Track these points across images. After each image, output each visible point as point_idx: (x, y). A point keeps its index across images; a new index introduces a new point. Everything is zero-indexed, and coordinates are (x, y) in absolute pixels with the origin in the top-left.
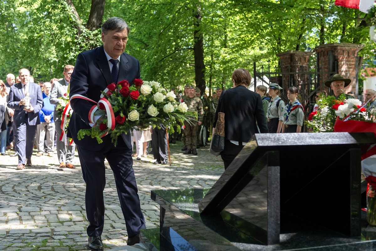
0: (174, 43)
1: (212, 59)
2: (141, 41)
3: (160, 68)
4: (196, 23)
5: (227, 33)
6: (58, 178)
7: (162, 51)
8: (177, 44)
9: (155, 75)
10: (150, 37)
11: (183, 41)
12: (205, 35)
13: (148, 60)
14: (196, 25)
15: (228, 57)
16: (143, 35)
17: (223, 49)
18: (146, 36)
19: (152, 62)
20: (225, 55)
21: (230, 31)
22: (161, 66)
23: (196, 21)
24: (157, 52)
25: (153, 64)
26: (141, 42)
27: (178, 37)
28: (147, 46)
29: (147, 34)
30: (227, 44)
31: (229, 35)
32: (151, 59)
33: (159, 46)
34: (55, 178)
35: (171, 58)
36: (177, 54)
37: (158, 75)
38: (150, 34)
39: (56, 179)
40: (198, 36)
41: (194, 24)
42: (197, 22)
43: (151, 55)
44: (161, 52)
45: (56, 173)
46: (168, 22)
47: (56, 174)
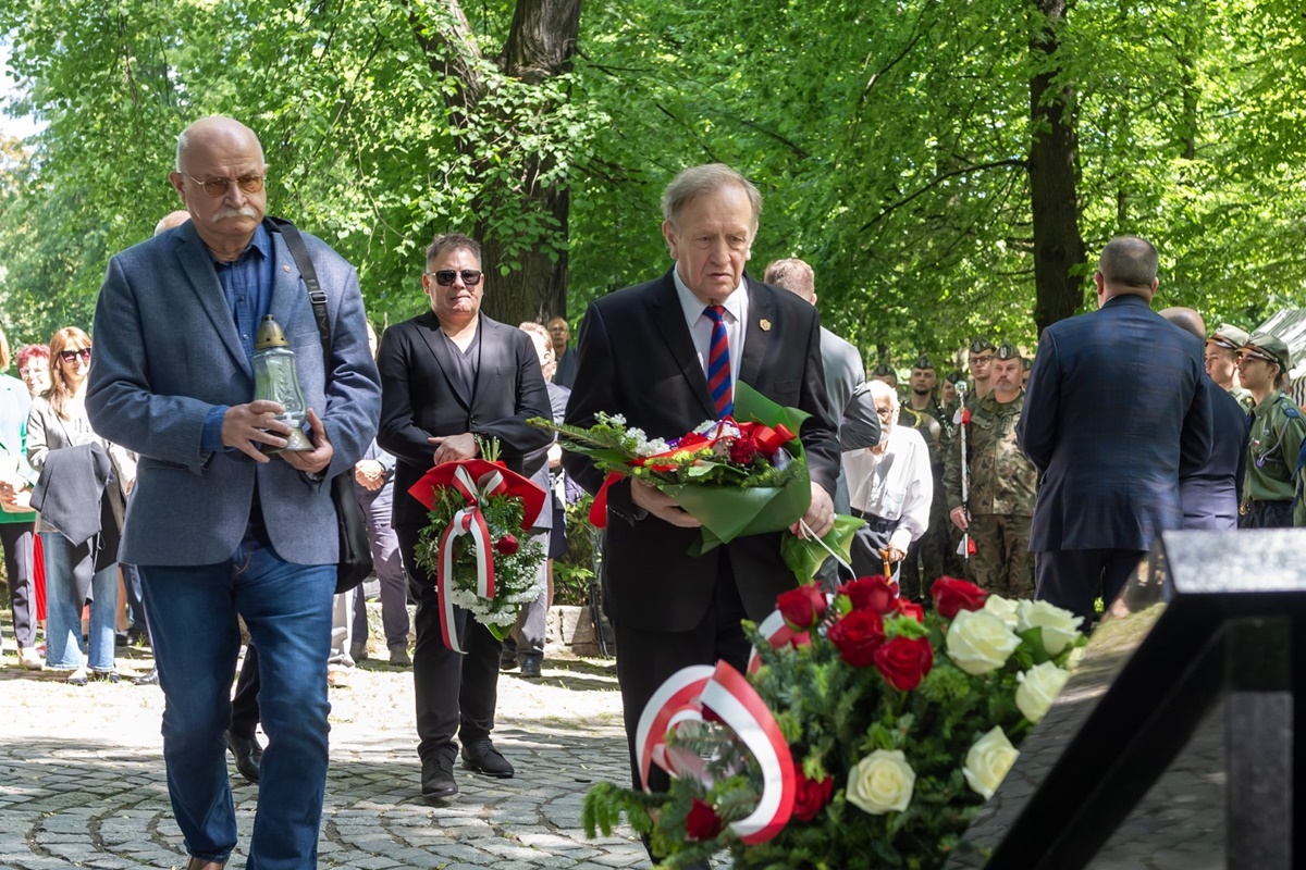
0: (931, 142)
1: (1122, 216)
2: (772, 133)
3: (864, 263)
4: (1042, 37)
5: (1198, 83)
6: (362, 781)
7: (873, 182)
8: (947, 143)
9: (839, 299)
10: (815, 112)
11: (980, 126)
12: (1088, 94)
13: (805, 223)
14: (1042, 46)
15: (1203, 202)
16: (778, 104)
17: (1179, 162)
18: (795, 105)
19: (829, 238)
20: (1185, 191)
21: (1213, 73)
22: (870, 253)
23: (1042, 25)
24: (850, 189)
25: (834, 242)
26: (773, 136)
27: (954, 110)
28: (801, 154)
29: (800, 94)
30: (1197, 140)
31: (1209, 90)
32: (824, 220)
33: (860, 154)
34: (345, 784)
35: (918, 212)
36: (948, 196)
37: (852, 297)
38: (813, 99)
39: (353, 786)
40: (1051, 104)
41: (1032, 44)
42: (1047, 31)
43: (824, 199)
44: (868, 188)
45: (356, 760)
46: (904, 34)
47: (353, 764)
